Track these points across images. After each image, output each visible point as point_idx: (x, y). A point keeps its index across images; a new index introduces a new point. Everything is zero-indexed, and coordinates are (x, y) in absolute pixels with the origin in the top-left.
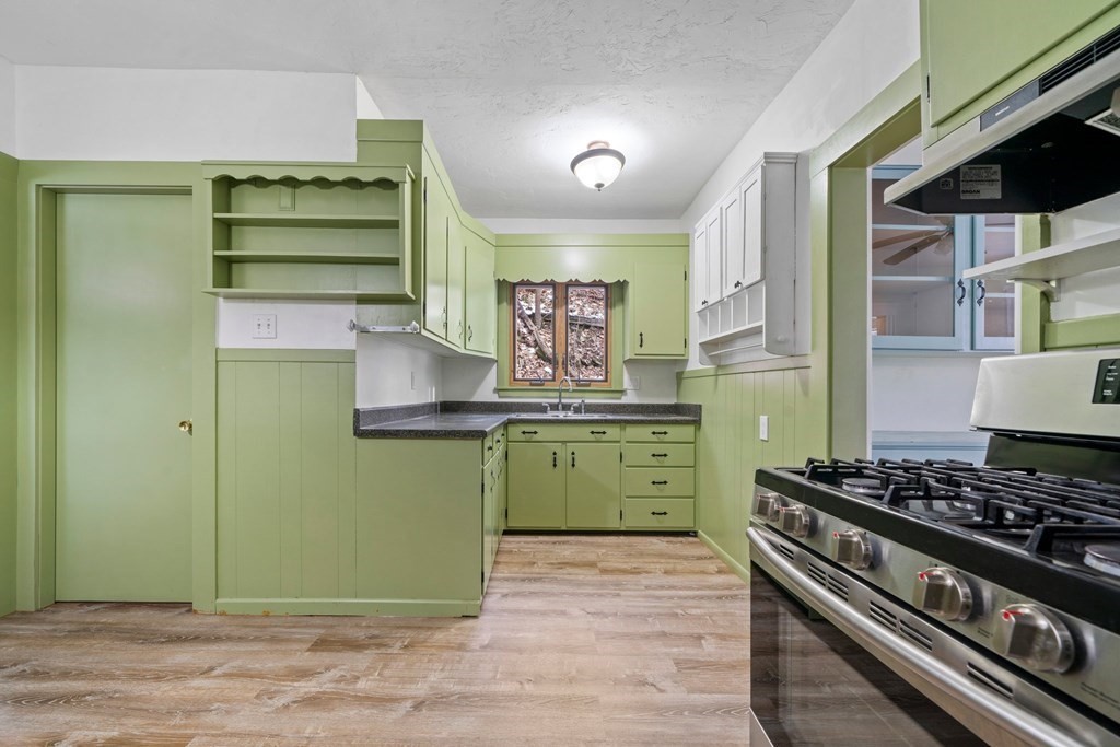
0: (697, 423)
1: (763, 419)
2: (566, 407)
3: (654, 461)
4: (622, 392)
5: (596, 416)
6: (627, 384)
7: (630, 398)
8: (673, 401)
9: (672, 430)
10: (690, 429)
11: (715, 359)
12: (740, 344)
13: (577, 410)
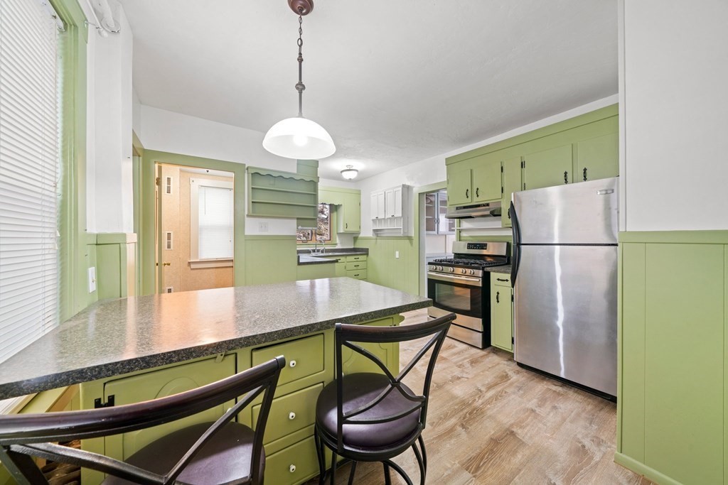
0: (367, 254)
1: (397, 253)
2: (318, 251)
3: (355, 268)
4: (336, 244)
5: (330, 254)
6: (338, 241)
7: (339, 247)
8: (352, 247)
9: (360, 257)
10: (365, 256)
11: (377, 235)
12: (386, 231)
13: (322, 252)
